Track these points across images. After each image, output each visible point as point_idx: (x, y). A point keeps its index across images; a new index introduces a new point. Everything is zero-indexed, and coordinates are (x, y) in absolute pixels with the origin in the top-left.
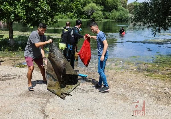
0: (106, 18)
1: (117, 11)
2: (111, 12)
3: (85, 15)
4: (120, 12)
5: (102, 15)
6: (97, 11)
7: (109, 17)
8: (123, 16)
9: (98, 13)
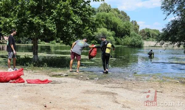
0: (118, 44)
1: (129, 36)
2: (124, 37)
3: (96, 40)
4: (133, 38)
5: (113, 40)
6: (108, 37)
7: (121, 43)
8: (136, 42)
9: (109, 39)
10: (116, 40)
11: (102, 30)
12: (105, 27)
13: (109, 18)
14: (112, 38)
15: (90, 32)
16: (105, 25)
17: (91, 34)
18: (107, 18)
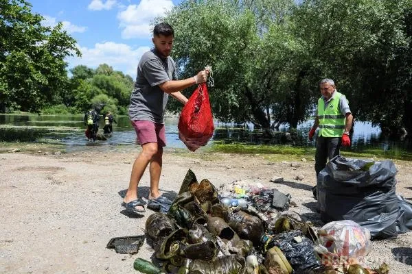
0: (122, 113)
5: (116, 109)
6: (109, 105)
9: (111, 107)
10: (119, 109)
11: (102, 97)
12: (105, 93)
13: (110, 83)
14: (114, 106)
15: (86, 99)
16: (105, 91)
17: (87, 101)
18: (107, 82)
